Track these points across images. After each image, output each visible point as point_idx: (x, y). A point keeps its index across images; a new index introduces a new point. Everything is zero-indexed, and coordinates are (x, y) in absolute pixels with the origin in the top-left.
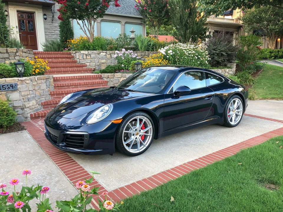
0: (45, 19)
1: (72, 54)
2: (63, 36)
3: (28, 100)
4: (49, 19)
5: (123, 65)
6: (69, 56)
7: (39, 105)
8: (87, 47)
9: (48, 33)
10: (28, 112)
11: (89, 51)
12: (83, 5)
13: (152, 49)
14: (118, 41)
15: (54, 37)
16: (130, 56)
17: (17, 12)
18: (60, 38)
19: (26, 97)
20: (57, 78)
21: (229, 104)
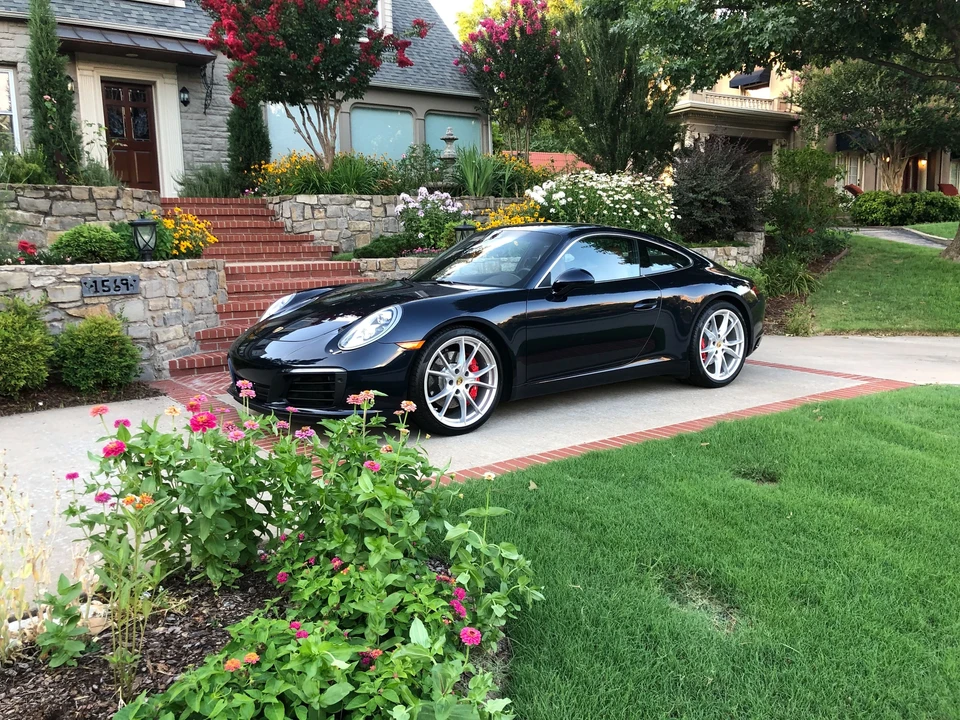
0: (185, 103)
1: (271, 207)
2: (240, 154)
3: (165, 324)
4: (197, 104)
5: (421, 235)
6: (260, 211)
7: (190, 338)
8: (315, 185)
9: (190, 146)
10: (165, 357)
11: (321, 196)
12: (305, 63)
13: (509, 189)
14: (406, 166)
15: (209, 156)
16: (441, 208)
17: (102, 81)
18: (229, 159)
19: (160, 313)
20: (233, 268)
21: (704, 323)
